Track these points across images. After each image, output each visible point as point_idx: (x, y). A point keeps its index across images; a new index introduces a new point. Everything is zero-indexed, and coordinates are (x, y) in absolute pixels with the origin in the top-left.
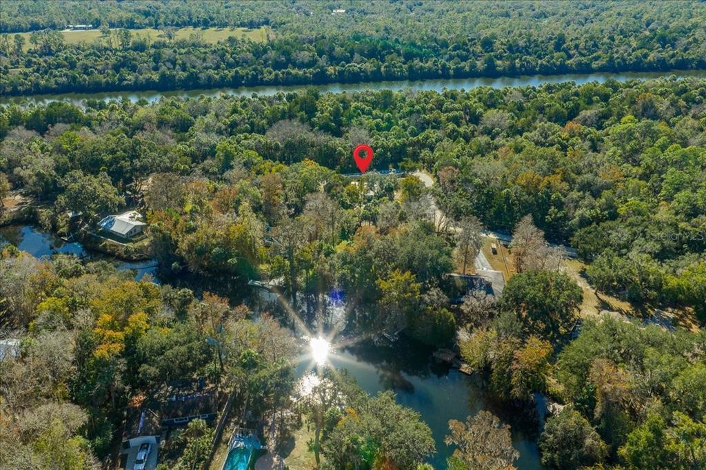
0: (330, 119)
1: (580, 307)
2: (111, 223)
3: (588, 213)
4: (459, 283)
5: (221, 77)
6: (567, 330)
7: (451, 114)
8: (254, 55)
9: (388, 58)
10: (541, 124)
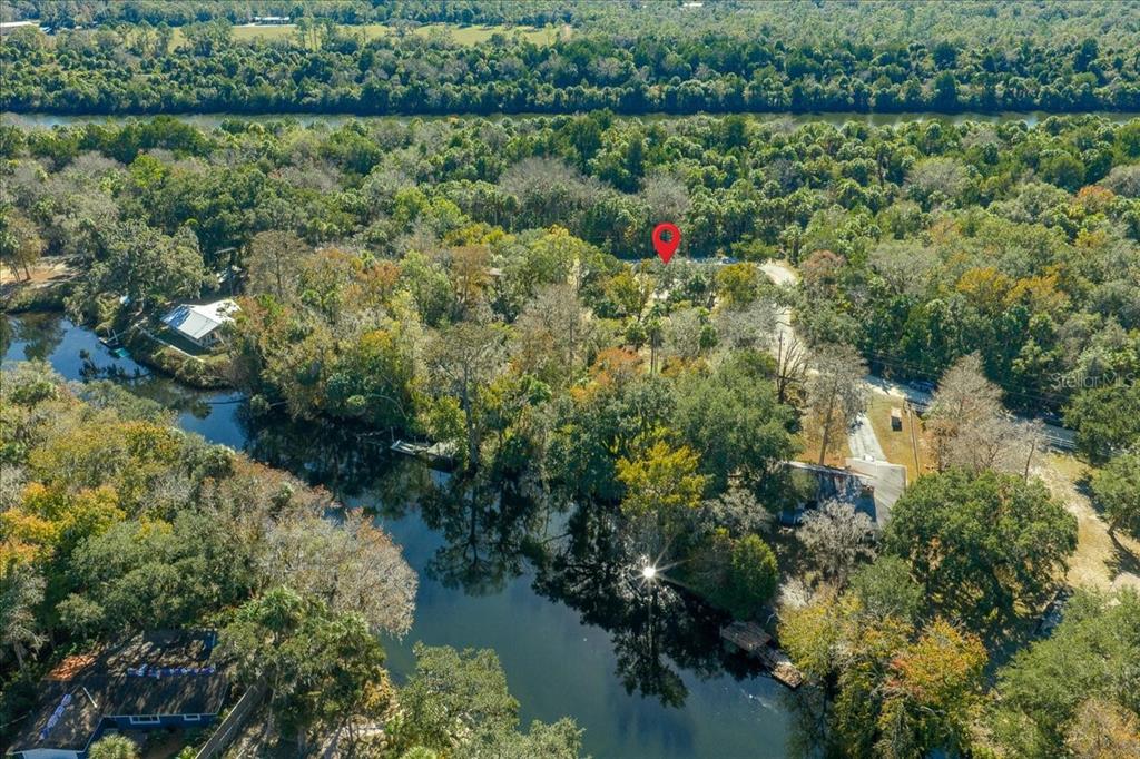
0: (621, 162)
1: (1068, 561)
2: (181, 319)
3: (1106, 359)
4: (801, 482)
5: (464, 96)
6: (1033, 608)
7: (851, 164)
8: (526, 62)
9: (758, 73)
10: (1027, 187)
